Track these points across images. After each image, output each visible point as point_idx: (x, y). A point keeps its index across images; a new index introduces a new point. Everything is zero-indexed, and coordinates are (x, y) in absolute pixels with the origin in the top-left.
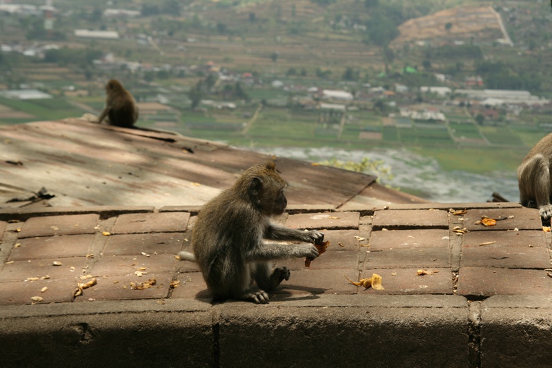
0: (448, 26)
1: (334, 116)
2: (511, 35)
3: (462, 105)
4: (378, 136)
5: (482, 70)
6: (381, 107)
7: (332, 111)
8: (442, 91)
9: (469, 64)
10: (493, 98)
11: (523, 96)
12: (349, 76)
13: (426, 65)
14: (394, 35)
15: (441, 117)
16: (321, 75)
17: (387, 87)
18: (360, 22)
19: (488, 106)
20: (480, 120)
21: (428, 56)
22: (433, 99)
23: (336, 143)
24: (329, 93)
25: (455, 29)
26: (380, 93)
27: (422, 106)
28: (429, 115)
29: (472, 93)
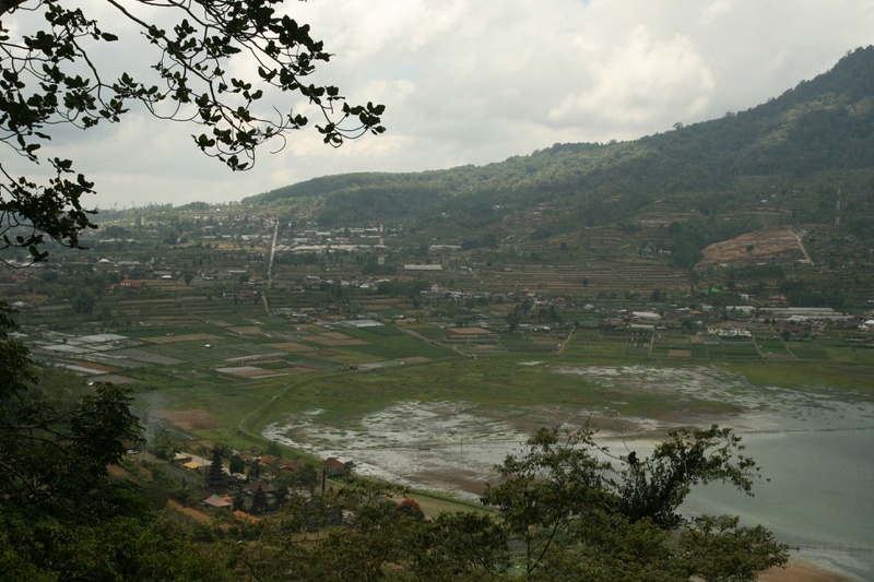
0: (750, 248)
1: (643, 336)
2: (812, 255)
3: (767, 322)
4: (687, 353)
5: (785, 288)
6: (689, 326)
7: (641, 331)
8: (747, 309)
9: (773, 283)
10: (798, 315)
11: (827, 312)
12: (656, 297)
13: (731, 285)
14: (698, 258)
15: (747, 333)
16: (630, 297)
17: (693, 307)
18: (665, 248)
19: (792, 323)
20: (786, 336)
21: (732, 277)
22: (739, 318)
23: (647, 361)
24: (638, 314)
25: (756, 251)
26: (688, 312)
27: (729, 324)
28: (735, 332)
29: (777, 310)
